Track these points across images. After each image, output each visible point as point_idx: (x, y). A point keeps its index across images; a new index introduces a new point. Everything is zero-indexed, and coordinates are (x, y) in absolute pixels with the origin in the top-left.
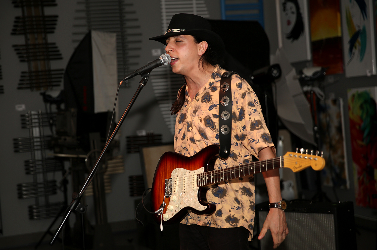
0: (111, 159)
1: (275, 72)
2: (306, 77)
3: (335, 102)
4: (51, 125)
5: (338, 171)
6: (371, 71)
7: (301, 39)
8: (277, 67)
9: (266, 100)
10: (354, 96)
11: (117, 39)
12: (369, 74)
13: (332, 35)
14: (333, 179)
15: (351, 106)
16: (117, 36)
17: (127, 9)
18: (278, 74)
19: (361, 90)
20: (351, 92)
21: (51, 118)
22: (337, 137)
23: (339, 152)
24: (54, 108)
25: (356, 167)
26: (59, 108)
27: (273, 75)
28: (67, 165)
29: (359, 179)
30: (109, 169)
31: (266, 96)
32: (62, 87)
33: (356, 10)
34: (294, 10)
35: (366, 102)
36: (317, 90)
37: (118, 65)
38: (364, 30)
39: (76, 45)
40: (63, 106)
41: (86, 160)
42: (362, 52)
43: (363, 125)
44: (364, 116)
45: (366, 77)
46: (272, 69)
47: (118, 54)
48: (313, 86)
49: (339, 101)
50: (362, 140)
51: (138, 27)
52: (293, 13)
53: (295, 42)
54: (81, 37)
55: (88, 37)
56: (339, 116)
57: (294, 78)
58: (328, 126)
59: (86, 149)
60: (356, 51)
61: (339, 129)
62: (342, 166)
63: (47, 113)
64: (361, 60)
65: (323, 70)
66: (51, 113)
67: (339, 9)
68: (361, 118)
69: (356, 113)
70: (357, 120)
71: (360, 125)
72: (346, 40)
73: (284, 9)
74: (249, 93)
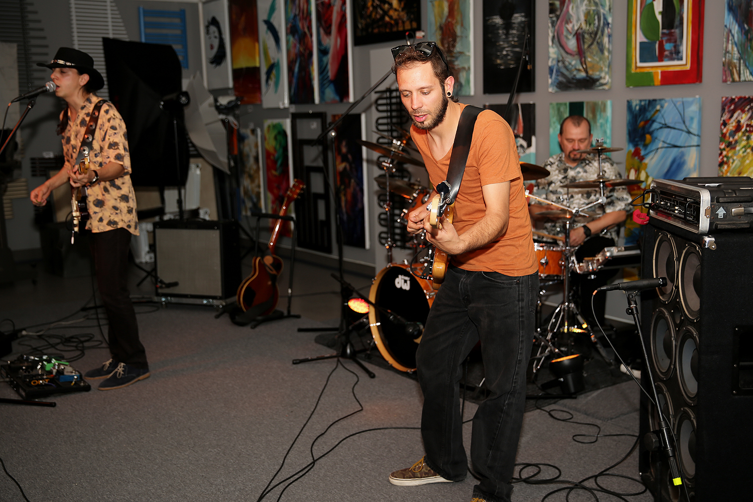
0: (12, 181)
1: (183, 99)
2: (221, 105)
3: (253, 132)
5: (255, 200)
6: (283, 104)
7: (223, 65)
8: (186, 94)
9: (175, 126)
10: (269, 127)
11: (18, 50)
12: (282, 107)
13: (250, 64)
14: (251, 209)
15: (267, 136)
16: (18, 46)
18: (186, 101)
19: (276, 121)
20: (268, 123)
22: (255, 167)
23: (257, 182)
25: (270, 196)
27: (182, 102)
29: (272, 208)
31: (175, 122)
33: (271, 42)
34: (217, 34)
35: (279, 133)
36: (231, 119)
37: (20, 79)
38: (278, 63)
42: (277, 84)
43: (276, 155)
44: (278, 147)
45: (279, 109)
46: (181, 96)
47: (19, 66)
48: (227, 114)
49: (257, 130)
50: (276, 170)
51: (44, 38)
53: (218, 67)
56: (257, 146)
57: (210, 105)
58: (248, 156)
60: (271, 83)
61: (256, 159)
62: (258, 194)
64: (276, 91)
65: (237, 99)
67: (257, 39)
68: (275, 149)
69: (271, 144)
70: (271, 150)
71: (274, 155)
72: (264, 71)
73: (207, 32)
74: (114, 119)
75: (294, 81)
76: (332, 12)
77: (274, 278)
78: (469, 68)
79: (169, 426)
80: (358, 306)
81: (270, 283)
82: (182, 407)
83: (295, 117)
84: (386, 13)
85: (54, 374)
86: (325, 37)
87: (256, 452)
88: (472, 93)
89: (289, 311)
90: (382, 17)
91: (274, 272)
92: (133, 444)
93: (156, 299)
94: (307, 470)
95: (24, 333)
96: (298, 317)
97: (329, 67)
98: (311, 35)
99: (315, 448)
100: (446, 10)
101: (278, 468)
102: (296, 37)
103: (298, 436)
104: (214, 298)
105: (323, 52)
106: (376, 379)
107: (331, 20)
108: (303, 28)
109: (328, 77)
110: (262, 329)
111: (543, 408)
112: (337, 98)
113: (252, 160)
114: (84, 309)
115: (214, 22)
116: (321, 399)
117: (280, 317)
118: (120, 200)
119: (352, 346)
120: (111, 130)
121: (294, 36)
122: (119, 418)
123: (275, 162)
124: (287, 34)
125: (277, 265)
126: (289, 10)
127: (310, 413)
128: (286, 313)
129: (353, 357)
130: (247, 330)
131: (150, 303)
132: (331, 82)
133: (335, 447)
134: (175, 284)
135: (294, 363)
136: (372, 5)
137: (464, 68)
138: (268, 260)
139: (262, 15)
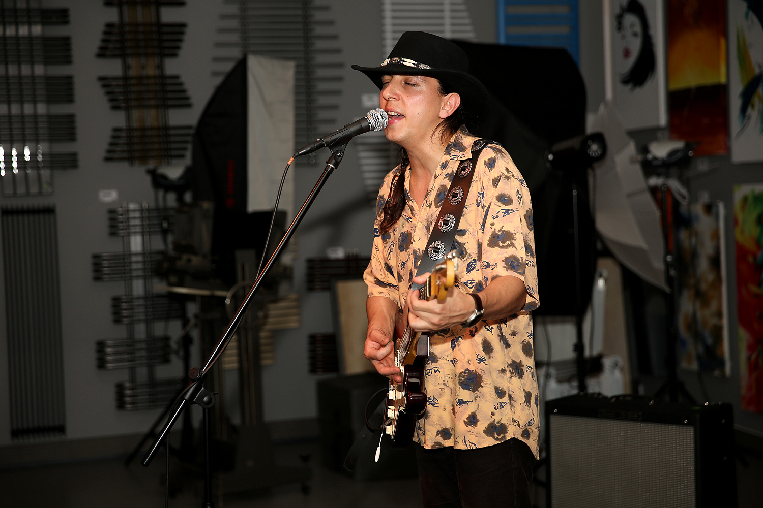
0: (276, 301)
1: (594, 148)
2: (655, 158)
3: (709, 209)
4: (165, 232)
5: (710, 341)
8: (599, 138)
9: (575, 200)
10: (745, 199)
11: (297, 73)
13: (708, 79)
14: (699, 358)
15: (740, 218)
16: (297, 66)
17: (319, 16)
18: (599, 153)
19: (759, 188)
20: (741, 191)
21: (166, 218)
22: (710, 277)
23: (714, 306)
24: (171, 199)
25: (744, 335)
26: (180, 199)
27: (591, 153)
28: (192, 309)
29: (749, 358)
30: (270, 320)
31: (575, 193)
32: (188, 161)
34: (638, 28)
36: (675, 185)
37: (296, 122)
39: (218, 80)
40: (188, 197)
41: (228, 301)
43: (760, 255)
46: (589, 142)
47: (297, 101)
48: (667, 176)
49: (717, 207)
50: (759, 287)
51: (338, 51)
53: (638, 91)
54: (228, 67)
55: (241, 68)
56: (716, 236)
57: (632, 161)
58: (694, 254)
59: (229, 280)
60: (754, 113)
61: (715, 262)
62: (717, 332)
63: (157, 209)
65: (688, 147)
66: (166, 209)
67: (724, 31)
69: (749, 232)
70: (750, 245)
71: (755, 256)
72: (736, 90)
73: (619, 26)
74: (507, 178)
113: (704, 264)
115: (633, 7)
118: (512, 373)
120: (499, 204)
123: (757, 269)
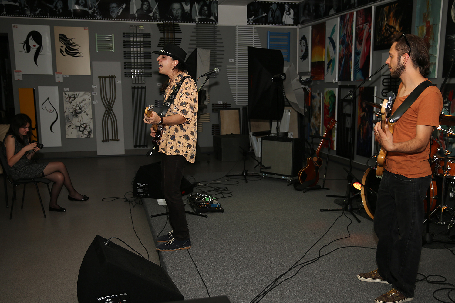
1: (283, 77)
2: (303, 80)
3: (319, 94)
5: (317, 130)
6: (335, 80)
7: (306, 60)
8: (285, 75)
9: (278, 90)
10: (327, 92)
12: (334, 82)
13: (320, 60)
15: (326, 97)
16: (211, 51)
17: (218, 37)
19: (330, 89)
20: (327, 90)
22: (318, 113)
23: (319, 120)
25: (325, 128)
30: (201, 120)
31: (278, 88)
33: (331, 48)
34: (305, 44)
35: (332, 95)
36: (307, 87)
38: (334, 59)
42: (332, 70)
43: (329, 107)
44: (330, 103)
45: (333, 83)
46: (282, 75)
48: (305, 85)
49: (321, 94)
50: (329, 115)
51: (223, 47)
52: (304, 46)
53: (304, 61)
54: (193, 50)
55: (195, 51)
56: (320, 102)
57: (297, 80)
58: (315, 107)
60: (330, 69)
61: (319, 108)
62: (319, 127)
64: (332, 74)
65: (311, 78)
67: (324, 47)
68: (329, 103)
69: (327, 101)
70: (327, 105)
72: (326, 63)
73: (300, 43)
74: (190, 88)
75: (341, 69)
76: (363, 32)
77: (317, 168)
78: (435, 63)
79: (255, 232)
80: (357, 186)
81: (315, 171)
82: (263, 225)
83: (340, 88)
84: (392, 33)
85: (209, 203)
86: (359, 46)
87: (293, 249)
88: (436, 77)
89: (324, 186)
90: (390, 35)
91: (318, 165)
92: (237, 238)
93: (260, 174)
94: (315, 260)
95: (199, 184)
96: (328, 189)
97: (360, 61)
98: (352, 45)
99: (321, 251)
100: (425, 31)
101: (301, 257)
102: (344, 46)
103: (315, 245)
104: (288, 176)
105: (357, 54)
106: (361, 223)
107: (363, 37)
108: (348, 41)
109: (359, 67)
110: (309, 193)
111: (449, 249)
112: (363, 78)
113: (317, 109)
114: (227, 176)
115: (304, 38)
116: (330, 229)
117: (319, 188)
118: (184, 138)
119: (351, 206)
120: (186, 95)
121: (343, 46)
122: (234, 226)
123: (328, 111)
124: (339, 44)
125: (319, 162)
126: (342, 32)
127: (323, 235)
128: (322, 187)
129: (351, 211)
130: (301, 193)
131: (257, 176)
132: (360, 69)
133: (332, 252)
134: (270, 168)
135: (320, 211)
136: (385, 29)
137: (432, 63)
138: (315, 159)
139: (328, 35)
